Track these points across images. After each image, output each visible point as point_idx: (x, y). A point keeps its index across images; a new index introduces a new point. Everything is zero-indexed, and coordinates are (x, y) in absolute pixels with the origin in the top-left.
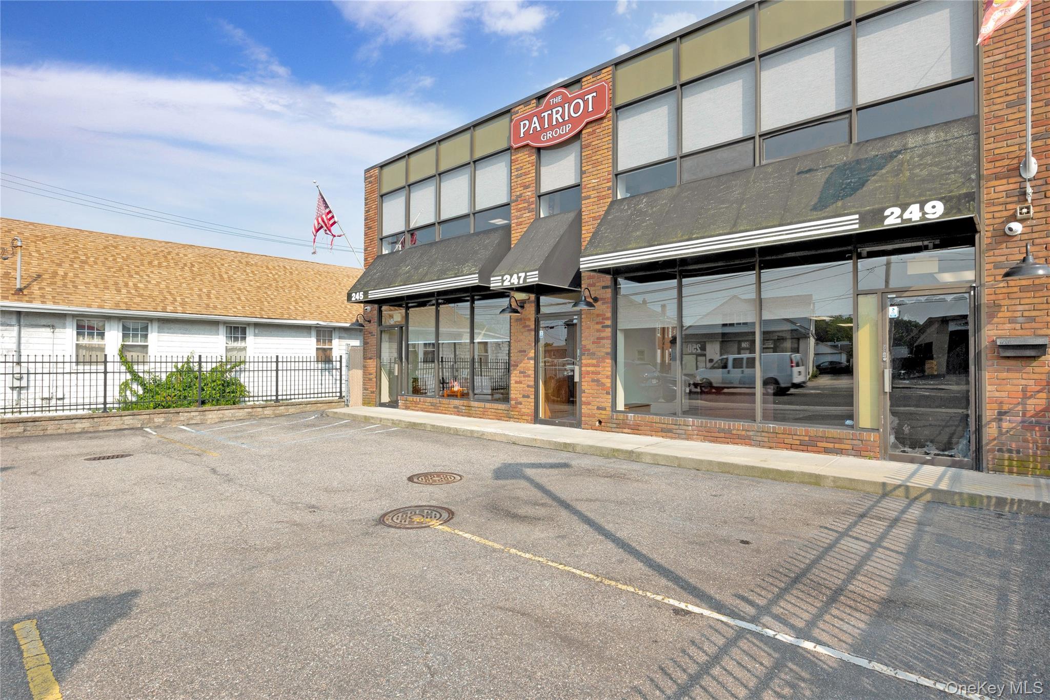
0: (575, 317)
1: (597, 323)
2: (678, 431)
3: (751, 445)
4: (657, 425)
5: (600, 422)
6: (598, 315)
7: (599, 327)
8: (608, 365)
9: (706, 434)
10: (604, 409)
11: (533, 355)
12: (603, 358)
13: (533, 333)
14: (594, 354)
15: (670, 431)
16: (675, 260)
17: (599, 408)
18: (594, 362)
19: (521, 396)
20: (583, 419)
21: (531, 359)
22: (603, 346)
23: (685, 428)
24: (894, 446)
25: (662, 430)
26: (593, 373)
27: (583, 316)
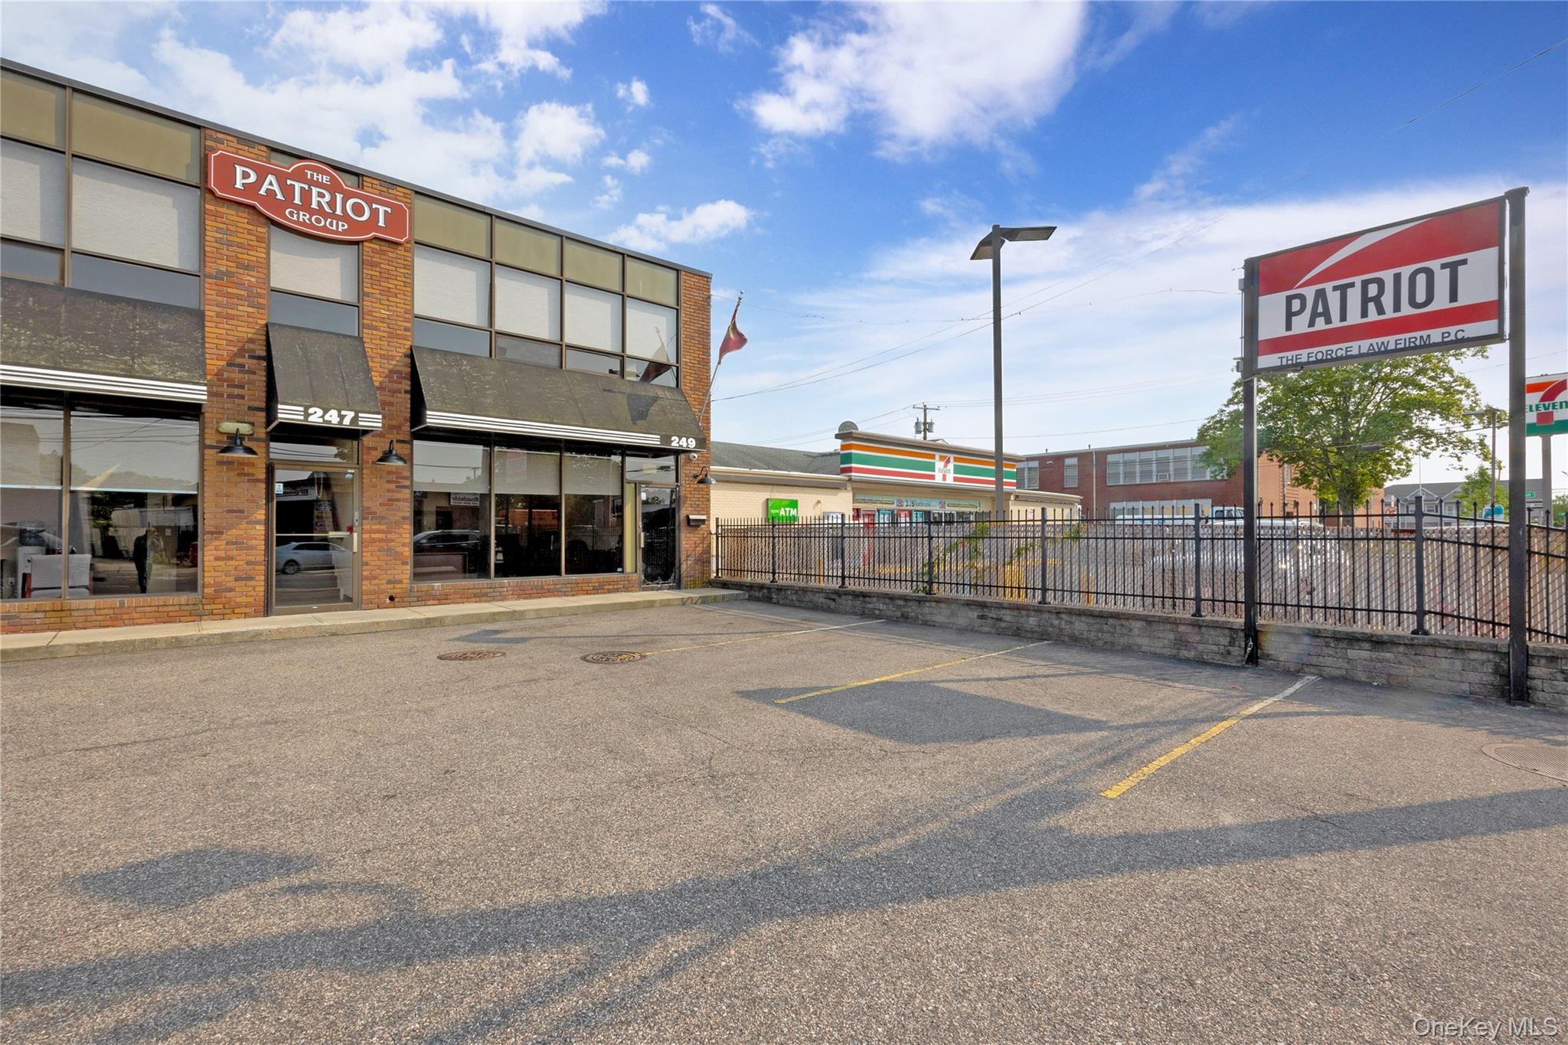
0: (349, 471)
1: (388, 482)
2: (493, 594)
3: (559, 596)
4: (470, 591)
5: (392, 598)
6: (389, 473)
7: (393, 486)
8: (407, 531)
9: (521, 593)
10: (400, 582)
11: (263, 517)
12: (398, 524)
13: (263, 486)
14: (383, 518)
15: (486, 595)
16: (489, 434)
17: (389, 582)
18: (384, 527)
19: (232, 578)
20: (365, 597)
21: (258, 522)
22: (399, 509)
23: (500, 589)
24: (644, 582)
25: (475, 596)
26: (381, 540)
27: (364, 471)
